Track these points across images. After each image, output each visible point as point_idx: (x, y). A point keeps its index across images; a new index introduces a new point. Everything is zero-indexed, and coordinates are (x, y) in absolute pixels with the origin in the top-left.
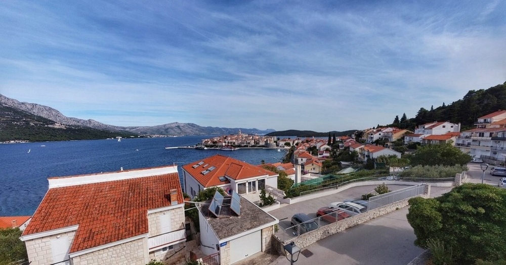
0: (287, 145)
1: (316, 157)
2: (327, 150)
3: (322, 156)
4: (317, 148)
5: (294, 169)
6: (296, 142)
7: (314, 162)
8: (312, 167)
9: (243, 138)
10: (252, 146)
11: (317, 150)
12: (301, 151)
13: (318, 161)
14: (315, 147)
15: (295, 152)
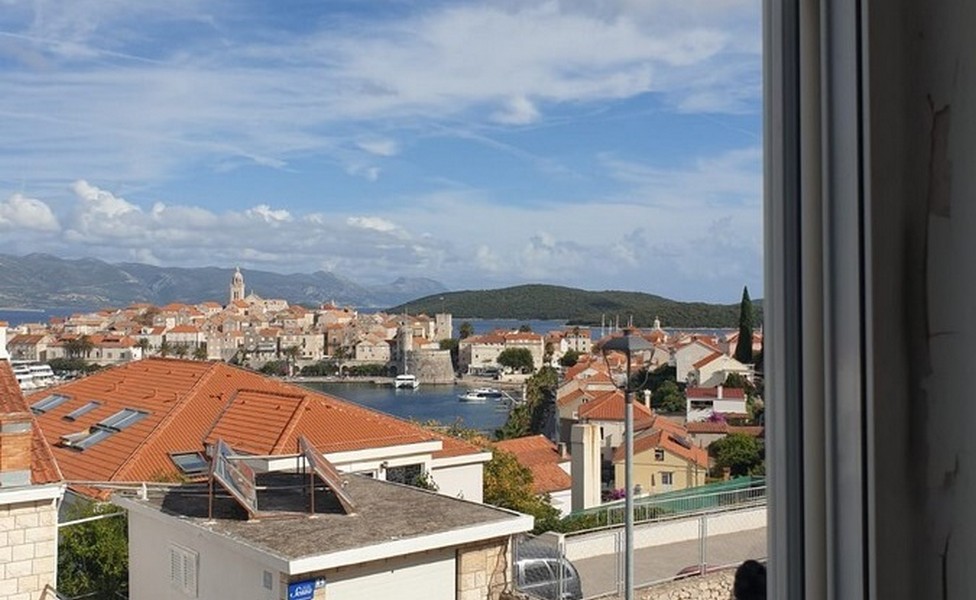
0: (515, 366)
1: (674, 419)
2: (733, 384)
3: (706, 414)
4: (681, 377)
5: (566, 467)
6: (564, 347)
7: (665, 442)
8: (658, 469)
9: (254, 320)
10: (309, 371)
11: (682, 386)
12: (592, 388)
13: (688, 438)
14: (669, 371)
15: (560, 394)
